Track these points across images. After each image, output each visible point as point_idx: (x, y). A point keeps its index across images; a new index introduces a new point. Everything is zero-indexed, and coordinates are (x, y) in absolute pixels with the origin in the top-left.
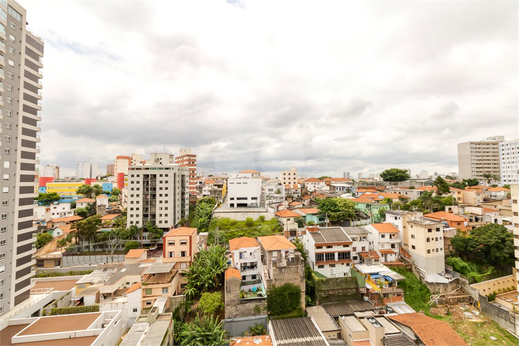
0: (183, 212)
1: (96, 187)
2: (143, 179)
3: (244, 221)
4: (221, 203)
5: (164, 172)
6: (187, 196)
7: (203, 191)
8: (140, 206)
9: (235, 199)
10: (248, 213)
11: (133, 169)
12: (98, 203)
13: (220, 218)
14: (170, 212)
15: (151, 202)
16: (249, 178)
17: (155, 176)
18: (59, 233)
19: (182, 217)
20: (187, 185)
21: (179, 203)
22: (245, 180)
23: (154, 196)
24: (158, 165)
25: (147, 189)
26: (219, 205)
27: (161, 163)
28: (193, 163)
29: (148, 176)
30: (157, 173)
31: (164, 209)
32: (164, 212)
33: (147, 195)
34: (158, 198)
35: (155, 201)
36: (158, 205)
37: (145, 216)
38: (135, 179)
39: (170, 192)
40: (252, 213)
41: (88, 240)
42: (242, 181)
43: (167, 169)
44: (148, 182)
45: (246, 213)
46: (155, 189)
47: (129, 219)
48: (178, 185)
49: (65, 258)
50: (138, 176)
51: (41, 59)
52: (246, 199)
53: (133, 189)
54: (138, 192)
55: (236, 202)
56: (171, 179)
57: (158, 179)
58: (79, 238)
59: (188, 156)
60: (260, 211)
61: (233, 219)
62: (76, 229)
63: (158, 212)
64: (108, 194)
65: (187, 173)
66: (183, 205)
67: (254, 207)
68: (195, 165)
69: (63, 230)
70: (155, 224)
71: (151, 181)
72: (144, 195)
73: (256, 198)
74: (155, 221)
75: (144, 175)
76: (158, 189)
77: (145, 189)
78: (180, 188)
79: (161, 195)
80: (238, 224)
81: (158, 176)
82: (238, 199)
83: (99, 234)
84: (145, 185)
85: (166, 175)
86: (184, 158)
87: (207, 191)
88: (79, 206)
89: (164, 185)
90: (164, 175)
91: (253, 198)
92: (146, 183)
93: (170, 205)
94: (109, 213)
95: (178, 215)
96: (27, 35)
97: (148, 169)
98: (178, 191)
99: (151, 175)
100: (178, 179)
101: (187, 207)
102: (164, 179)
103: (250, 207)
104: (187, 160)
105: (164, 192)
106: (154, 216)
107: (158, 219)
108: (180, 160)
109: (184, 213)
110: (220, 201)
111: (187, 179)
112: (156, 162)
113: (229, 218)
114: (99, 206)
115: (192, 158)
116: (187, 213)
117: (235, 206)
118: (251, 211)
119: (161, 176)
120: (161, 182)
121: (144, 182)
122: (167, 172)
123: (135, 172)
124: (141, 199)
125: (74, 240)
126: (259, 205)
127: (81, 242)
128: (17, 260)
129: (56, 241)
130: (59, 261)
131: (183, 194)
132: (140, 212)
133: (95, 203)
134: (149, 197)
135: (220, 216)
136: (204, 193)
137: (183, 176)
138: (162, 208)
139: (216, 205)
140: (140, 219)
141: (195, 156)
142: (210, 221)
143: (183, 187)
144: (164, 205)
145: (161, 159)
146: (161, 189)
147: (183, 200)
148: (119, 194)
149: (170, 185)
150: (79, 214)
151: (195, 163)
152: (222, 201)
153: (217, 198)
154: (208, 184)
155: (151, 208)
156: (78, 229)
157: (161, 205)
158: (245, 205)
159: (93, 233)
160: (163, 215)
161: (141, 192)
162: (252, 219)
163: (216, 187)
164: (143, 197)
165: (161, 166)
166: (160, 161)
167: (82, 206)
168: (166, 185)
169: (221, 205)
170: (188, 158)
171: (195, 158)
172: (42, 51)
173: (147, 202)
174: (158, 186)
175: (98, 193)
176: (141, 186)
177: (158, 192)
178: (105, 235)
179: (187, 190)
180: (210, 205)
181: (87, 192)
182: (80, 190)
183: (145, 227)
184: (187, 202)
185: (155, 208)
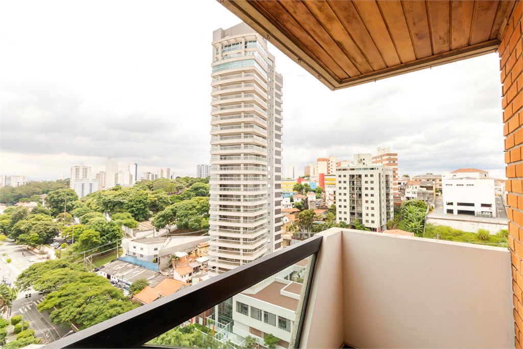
0: (388, 214)
1: (306, 185)
2: (350, 179)
3: (474, 234)
4: (433, 208)
5: (369, 172)
6: (391, 197)
7: (406, 192)
8: (348, 204)
9: (455, 204)
10: (480, 224)
11: (339, 170)
12: (309, 199)
13: (437, 225)
14: (376, 212)
15: (357, 201)
16: (476, 179)
17: (360, 176)
18: (286, 220)
19: (387, 219)
20: (391, 185)
21: (384, 204)
22: (470, 182)
23: (360, 195)
24: (361, 166)
25: (353, 189)
26: (430, 210)
27: (364, 164)
28: (394, 162)
29: (353, 176)
30: (363, 173)
31: (370, 208)
32: (370, 212)
33: (353, 194)
34: (364, 198)
35: (361, 200)
36: (364, 205)
37: (352, 214)
38: (342, 179)
39: (376, 192)
40: (487, 224)
41: (306, 228)
42: (465, 182)
43: (373, 169)
44: (353, 182)
45: (477, 224)
46: (360, 189)
47: (338, 216)
48: (383, 185)
49: (293, 240)
50: (345, 176)
51: (282, 89)
52: (472, 205)
53: (340, 188)
54: (345, 191)
55: (455, 208)
56: (376, 179)
57: (364, 179)
58: (301, 226)
59: (388, 155)
60: (500, 222)
61: (457, 229)
62: (298, 219)
63: (364, 212)
64: (315, 191)
65: (391, 173)
66: (388, 207)
67: (488, 216)
68: (397, 164)
69: (289, 218)
70: (362, 223)
71: (357, 181)
72: (350, 194)
73: (489, 206)
74: (362, 220)
75: (350, 175)
76: (363, 189)
77: (351, 188)
78: (385, 188)
79: (366, 195)
80: (464, 235)
81: (363, 176)
82: (459, 204)
83: (315, 225)
84: (351, 184)
85: (372, 176)
86: (383, 158)
87: (411, 193)
88: (295, 201)
89: (369, 185)
90: (369, 176)
91: (483, 205)
92: (351, 182)
93: (376, 205)
94: (318, 209)
95: (384, 216)
97: (353, 169)
98: (384, 192)
99: (356, 175)
100: (383, 179)
101: (392, 209)
102: (369, 179)
103: (478, 216)
104: (387, 160)
105: (369, 192)
106: (360, 215)
107: (364, 218)
108: (378, 159)
109: (390, 215)
110: (431, 205)
111: (391, 179)
112: (360, 162)
113: (449, 227)
114: (311, 202)
115: (392, 157)
116: (392, 215)
117: (455, 212)
118: (484, 221)
119: (366, 176)
120: (366, 182)
121: (350, 181)
122: (372, 172)
123: (342, 173)
124: (347, 197)
125: (298, 227)
126: (494, 214)
127: (302, 230)
128: (275, 236)
129: (286, 226)
130: (289, 242)
131: (388, 194)
132: (348, 210)
133: (307, 199)
134: (355, 196)
135: (436, 223)
136: (407, 195)
137: (387, 176)
138: (368, 208)
139: (428, 210)
140: (348, 216)
141: (396, 155)
142: (423, 227)
143: (387, 188)
144: (370, 205)
145: (364, 159)
146: (367, 189)
147: (388, 201)
148: (322, 192)
149: (376, 185)
150: (297, 207)
151: (396, 162)
152: (434, 206)
153: (426, 201)
154: (412, 185)
155: (357, 207)
156: (300, 219)
157: (367, 205)
158: (472, 213)
159: (311, 224)
160: (370, 215)
161: (347, 191)
162: (489, 233)
163: (424, 189)
164: (350, 196)
165: (365, 166)
166: (364, 161)
167: (298, 200)
168: (372, 186)
169: (434, 210)
170: (388, 157)
171: (396, 157)
172: (282, 83)
173: (353, 201)
174: (364, 186)
175: (307, 191)
176: (347, 185)
177: (364, 192)
178: (320, 227)
179: (392, 191)
180: (420, 208)
181: (299, 189)
182: (295, 188)
183: (352, 224)
184: (392, 203)
185: (361, 207)
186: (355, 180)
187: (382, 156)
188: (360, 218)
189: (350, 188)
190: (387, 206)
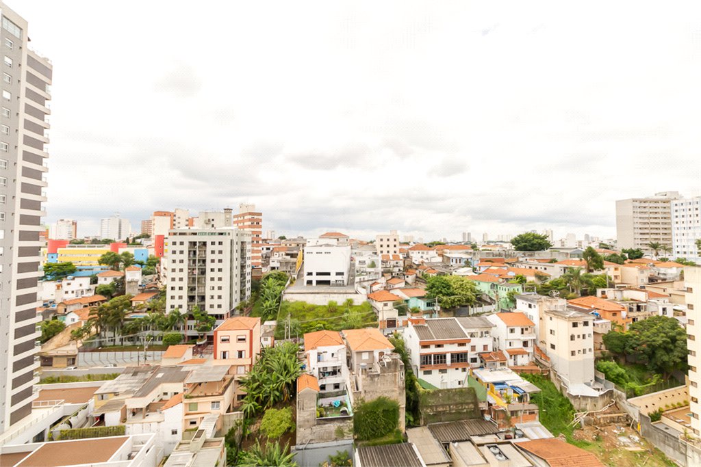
0: (242, 292)
1: (126, 254)
2: (189, 248)
3: (325, 306)
4: (294, 279)
5: (217, 239)
6: (248, 270)
7: (271, 261)
8: (185, 284)
9: (314, 274)
10: (331, 295)
11: (175, 234)
12: (128, 278)
13: (293, 301)
14: (225, 293)
15: (199, 278)
16: (333, 245)
17: (204, 244)
18: (73, 320)
19: (241, 299)
20: (248, 255)
21: (237, 280)
22: (328, 249)
23: (203, 272)
24: (208, 229)
25: (194, 262)
26: (291, 282)
27: (213, 226)
28: (257, 223)
29: (195, 243)
30: (208, 239)
31: (216, 288)
32: (216, 293)
33: (193, 269)
34: (209, 274)
35: (205, 278)
36: (209, 283)
37: (191, 298)
38: (178, 248)
39: (226, 266)
40: (336, 295)
41: (113, 329)
42: (324, 249)
43: (222, 234)
44: (195, 252)
45: (328, 295)
46: (204, 261)
47: (169, 302)
48: (237, 255)
49: (81, 354)
50: (182, 243)
52: (328, 274)
53: (174, 261)
54: (181, 266)
55: (314, 278)
56: (226, 248)
57: (209, 248)
58: (101, 327)
59: (250, 214)
60: (348, 292)
61: (312, 303)
62: (96, 315)
63: (208, 294)
64: (141, 264)
65: (248, 239)
66: (243, 283)
67: (340, 285)
68: (260, 227)
69: (79, 315)
70: (204, 309)
71: (200, 251)
72: (189, 269)
73: (342, 274)
74: (204, 305)
75: (190, 242)
76: (208, 261)
77: (191, 262)
78: (239, 259)
79: (212, 270)
80: (316, 310)
81: (209, 244)
82: (318, 274)
83: (128, 322)
84: (191, 256)
85: (220, 243)
86: (246, 217)
87: (276, 262)
88: (101, 282)
89: (216, 257)
90: (217, 243)
91: (338, 274)
92: (192, 253)
93: (225, 284)
94: (143, 292)
95: (236, 296)
96: (29, 56)
97: (195, 234)
98: (237, 264)
99: (199, 242)
100: (237, 247)
101: (248, 285)
102: (217, 248)
103: (333, 285)
104: (250, 220)
105: (216, 266)
106: (203, 298)
107: (208, 302)
108: (239, 219)
109: (245, 294)
110: (293, 276)
111: (249, 247)
112: (207, 224)
113: (305, 302)
114: (129, 282)
115: (256, 217)
116: (248, 293)
117: (314, 283)
118: (335, 291)
119: (213, 243)
120: (213, 252)
121: (189, 251)
122: (221, 238)
123: (178, 239)
124: (185, 275)
125: (93, 330)
126: (346, 283)
127: (103, 333)
128: (14, 363)
129: (70, 331)
130: (74, 359)
131: (243, 267)
132: (185, 293)
133: (124, 277)
134: (196, 272)
135: (292, 299)
136: (272, 265)
137: (243, 243)
138: (213, 288)
139: (288, 282)
140: (184, 302)
141: (260, 214)
142: (279, 305)
143: (243, 257)
144: (216, 283)
145: (213, 220)
146: (213, 261)
147: (243, 275)
148: (157, 265)
149: (226, 257)
150: (102, 293)
151: (260, 223)
152: (296, 277)
153: (289, 272)
154: (278, 252)
155: (198, 287)
156: (99, 315)
157: (213, 284)
158: (327, 283)
159: (120, 320)
160: (216, 297)
161: (185, 266)
162: (336, 303)
163: (289, 257)
164: (189, 273)
165: (213, 230)
166: (213, 223)
167: (106, 281)
168: (220, 256)
169: (295, 282)
170: (250, 217)
171: (260, 217)
172: (50, 78)
173: (194, 279)
174: (209, 257)
175: (127, 264)
176: (185, 257)
177: (209, 266)
178: (136, 324)
179: (248, 262)
180: (280, 282)
181: (112, 261)
182: (103, 260)
183: (191, 313)
184: (248, 278)
185: (205, 287)
186: (197, 250)
187: (244, 215)
188: (202, 303)
189: (189, 260)
190: (241, 282)
